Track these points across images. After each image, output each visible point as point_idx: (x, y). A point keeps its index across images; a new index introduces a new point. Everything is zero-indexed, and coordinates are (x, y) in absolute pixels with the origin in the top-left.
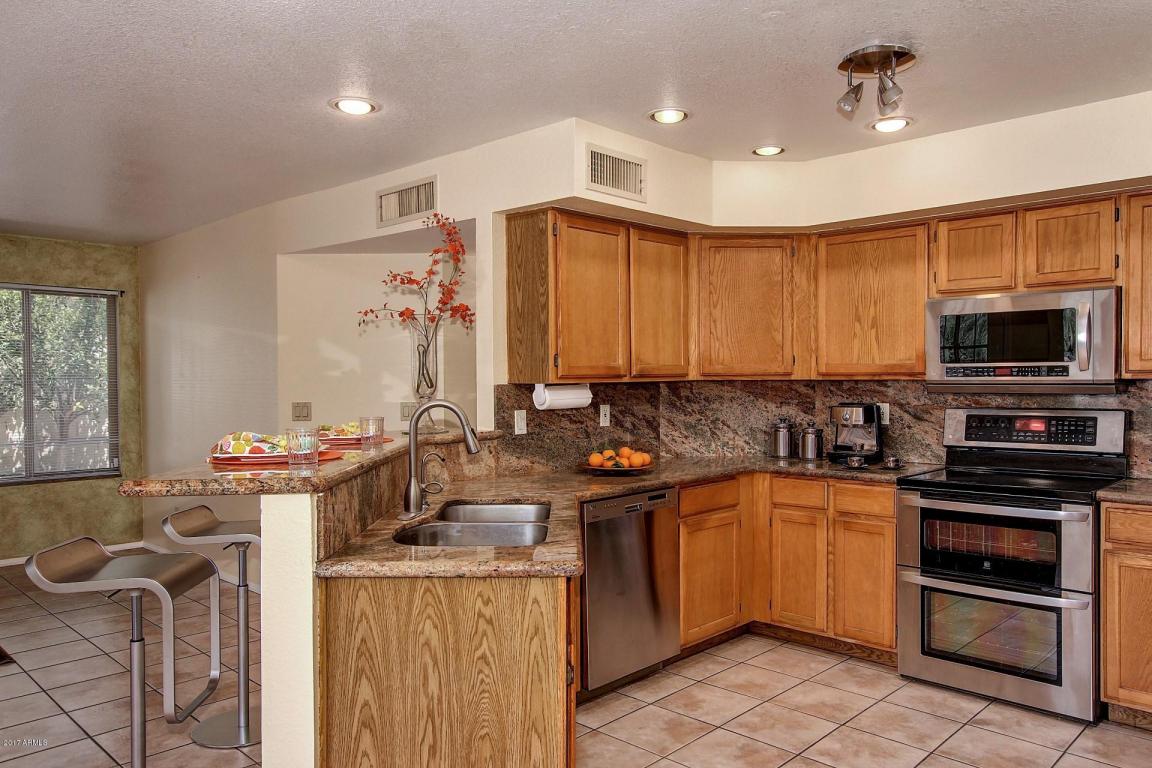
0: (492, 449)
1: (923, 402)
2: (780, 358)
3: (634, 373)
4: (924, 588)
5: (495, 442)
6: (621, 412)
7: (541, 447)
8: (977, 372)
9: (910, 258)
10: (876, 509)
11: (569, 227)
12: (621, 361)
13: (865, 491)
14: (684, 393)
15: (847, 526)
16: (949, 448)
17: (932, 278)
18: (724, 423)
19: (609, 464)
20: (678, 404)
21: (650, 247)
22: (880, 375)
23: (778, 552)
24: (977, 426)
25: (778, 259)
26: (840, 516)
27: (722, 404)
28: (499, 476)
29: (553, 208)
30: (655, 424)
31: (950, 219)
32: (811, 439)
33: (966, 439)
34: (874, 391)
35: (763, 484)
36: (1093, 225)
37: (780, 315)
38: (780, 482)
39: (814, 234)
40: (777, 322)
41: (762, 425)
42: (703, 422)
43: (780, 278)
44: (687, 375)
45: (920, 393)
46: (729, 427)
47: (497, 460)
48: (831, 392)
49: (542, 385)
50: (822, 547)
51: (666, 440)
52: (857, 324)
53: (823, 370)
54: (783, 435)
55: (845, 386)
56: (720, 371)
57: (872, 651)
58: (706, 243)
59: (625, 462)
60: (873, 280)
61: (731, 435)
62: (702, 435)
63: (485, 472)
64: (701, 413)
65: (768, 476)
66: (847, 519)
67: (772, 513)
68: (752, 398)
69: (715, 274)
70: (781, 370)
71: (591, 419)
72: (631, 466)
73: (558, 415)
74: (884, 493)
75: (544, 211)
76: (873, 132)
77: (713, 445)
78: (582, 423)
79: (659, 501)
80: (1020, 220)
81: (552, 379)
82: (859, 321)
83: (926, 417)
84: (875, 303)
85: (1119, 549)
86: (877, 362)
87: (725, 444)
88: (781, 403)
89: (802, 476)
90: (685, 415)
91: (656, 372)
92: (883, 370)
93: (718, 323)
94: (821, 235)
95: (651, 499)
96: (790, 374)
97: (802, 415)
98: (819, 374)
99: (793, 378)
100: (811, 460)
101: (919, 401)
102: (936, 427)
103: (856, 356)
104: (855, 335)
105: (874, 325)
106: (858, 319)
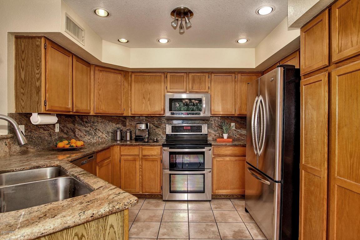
0: (7, 143)
1: (158, 123)
2: (120, 109)
3: (74, 111)
4: (170, 174)
5: (9, 140)
6: (63, 126)
7: (31, 141)
9: (160, 82)
10: (155, 153)
11: (51, 47)
12: (70, 106)
13: (151, 148)
14: (85, 120)
15: (146, 160)
16: (167, 135)
17: (165, 88)
18: (99, 130)
19: (67, 147)
20: (83, 124)
21: (80, 65)
22: (150, 115)
23: (123, 171)
25: (120, 77)
26: (144, 156)
27: (98, 124)
28: (11, 155)
29: (45, 37)
30: (74, 131)
31: (170, 72)
32: (128, 134)
33: (172, 132)
35: (117, 149)
36: (204, 79)
37: (120, 95)
38: (123, 148)
39: (130, 71)
40: (119, 98)
41: (111, 130)
42: (92, 130)
43: (120, 84)
44: (90, 113)
45: (158, 120)
46: (100, 131)
47: (10, 148)
48: (132, 120)
49: (37, 114)
50: (138, 167)
51: (78, 136)
52: (144, 100)
53: (133, 113)
54: (119, 133)
55: (136, 118)
56: (102, 112)
57: (152, 195)
58: (97, 68)
59: (74, 145)
60: (149, 87)
61: (101, 134)
62: (91, 134)
63: (3, 155)
64: (91, 127)
65: (119, 146)
66: (146, 157)
67: (120, 158)
68: (108, 122)
69: (100, 79)
70: (120, 113)
71: (52, 129)
72: (76, 146)
73: (39, 127)
74: (157, 148)
75: (40, 38)
76: (159, 43)
77: (95, 137)
78: (48, 131)
79: (91, 158)
80: (188, 75)
81: (43, 111)
83: (159, 127)
84: (149, 94)
85: (216, 157)
86: (150, 111)
87: (99, 137)
88: (117, 123)
89: (126, 145)
90: (85, 128)
91: (81, 111)
93: (101, 96)
94: (132, 72)
95: (89, 158)
96: (123, 114)
97: (123, 127)
98: (132, 114)
99: (124, 115)
100: (129, 141)
101: (157, 122)
102: (162, 129)
103: (143, 109)
104: (143, 103)
105: (149, 100)
106: (144, 98)
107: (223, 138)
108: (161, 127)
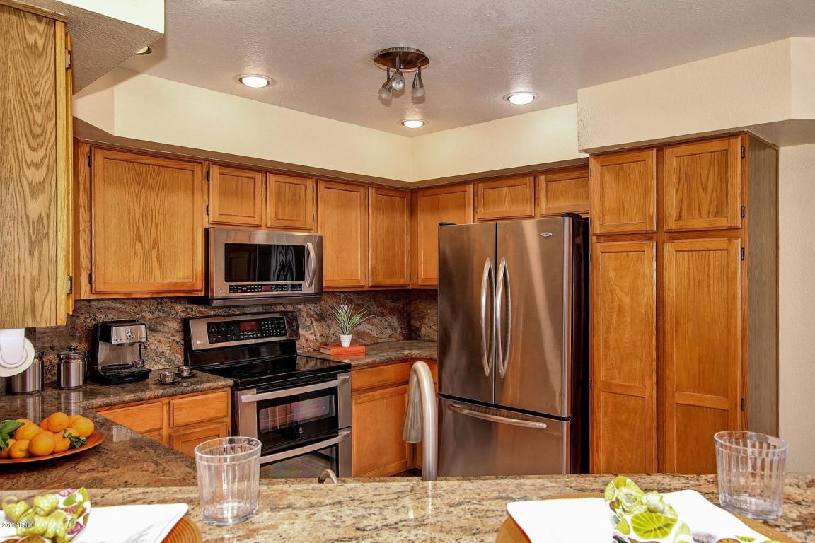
8: (251, 289)
10: (212, 414)
17: (204, 209)
22: (158, 293)
24: (215, 331)
31: (222, 165)
33: (210, 343)
34: (109, 308)
36: (303, 193)
52: (138, 244)
60: (154, 202)
74: (218, 398)
82: (140, 241)
83: (160, 328)
84: (156, 225)
86: (158, 280)
92: (166, 288)
98: (91, 292)
100: (77, 389)
101: (153, 314)
102: (169, 336)
103: (136, 275)
104: (136, 255)
105: (156, 244)
106: (139, 239)
107: (339, 345)
108: (166, 330)
